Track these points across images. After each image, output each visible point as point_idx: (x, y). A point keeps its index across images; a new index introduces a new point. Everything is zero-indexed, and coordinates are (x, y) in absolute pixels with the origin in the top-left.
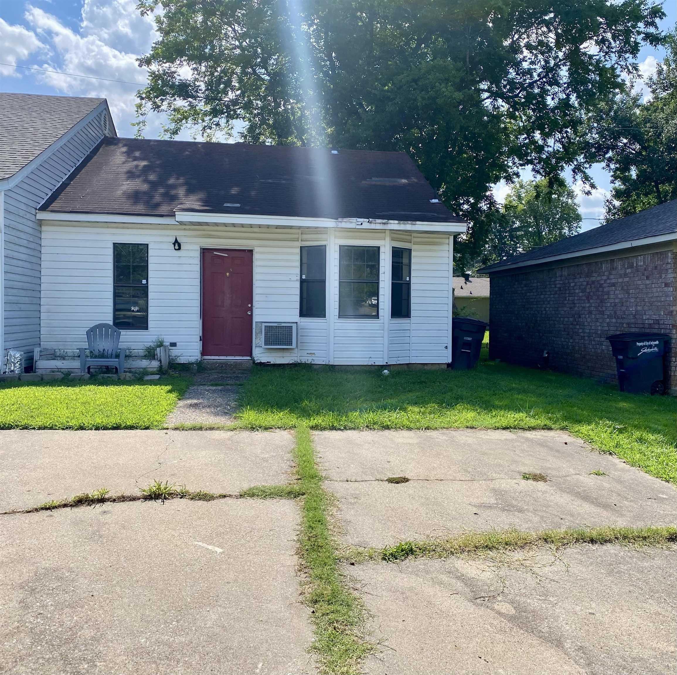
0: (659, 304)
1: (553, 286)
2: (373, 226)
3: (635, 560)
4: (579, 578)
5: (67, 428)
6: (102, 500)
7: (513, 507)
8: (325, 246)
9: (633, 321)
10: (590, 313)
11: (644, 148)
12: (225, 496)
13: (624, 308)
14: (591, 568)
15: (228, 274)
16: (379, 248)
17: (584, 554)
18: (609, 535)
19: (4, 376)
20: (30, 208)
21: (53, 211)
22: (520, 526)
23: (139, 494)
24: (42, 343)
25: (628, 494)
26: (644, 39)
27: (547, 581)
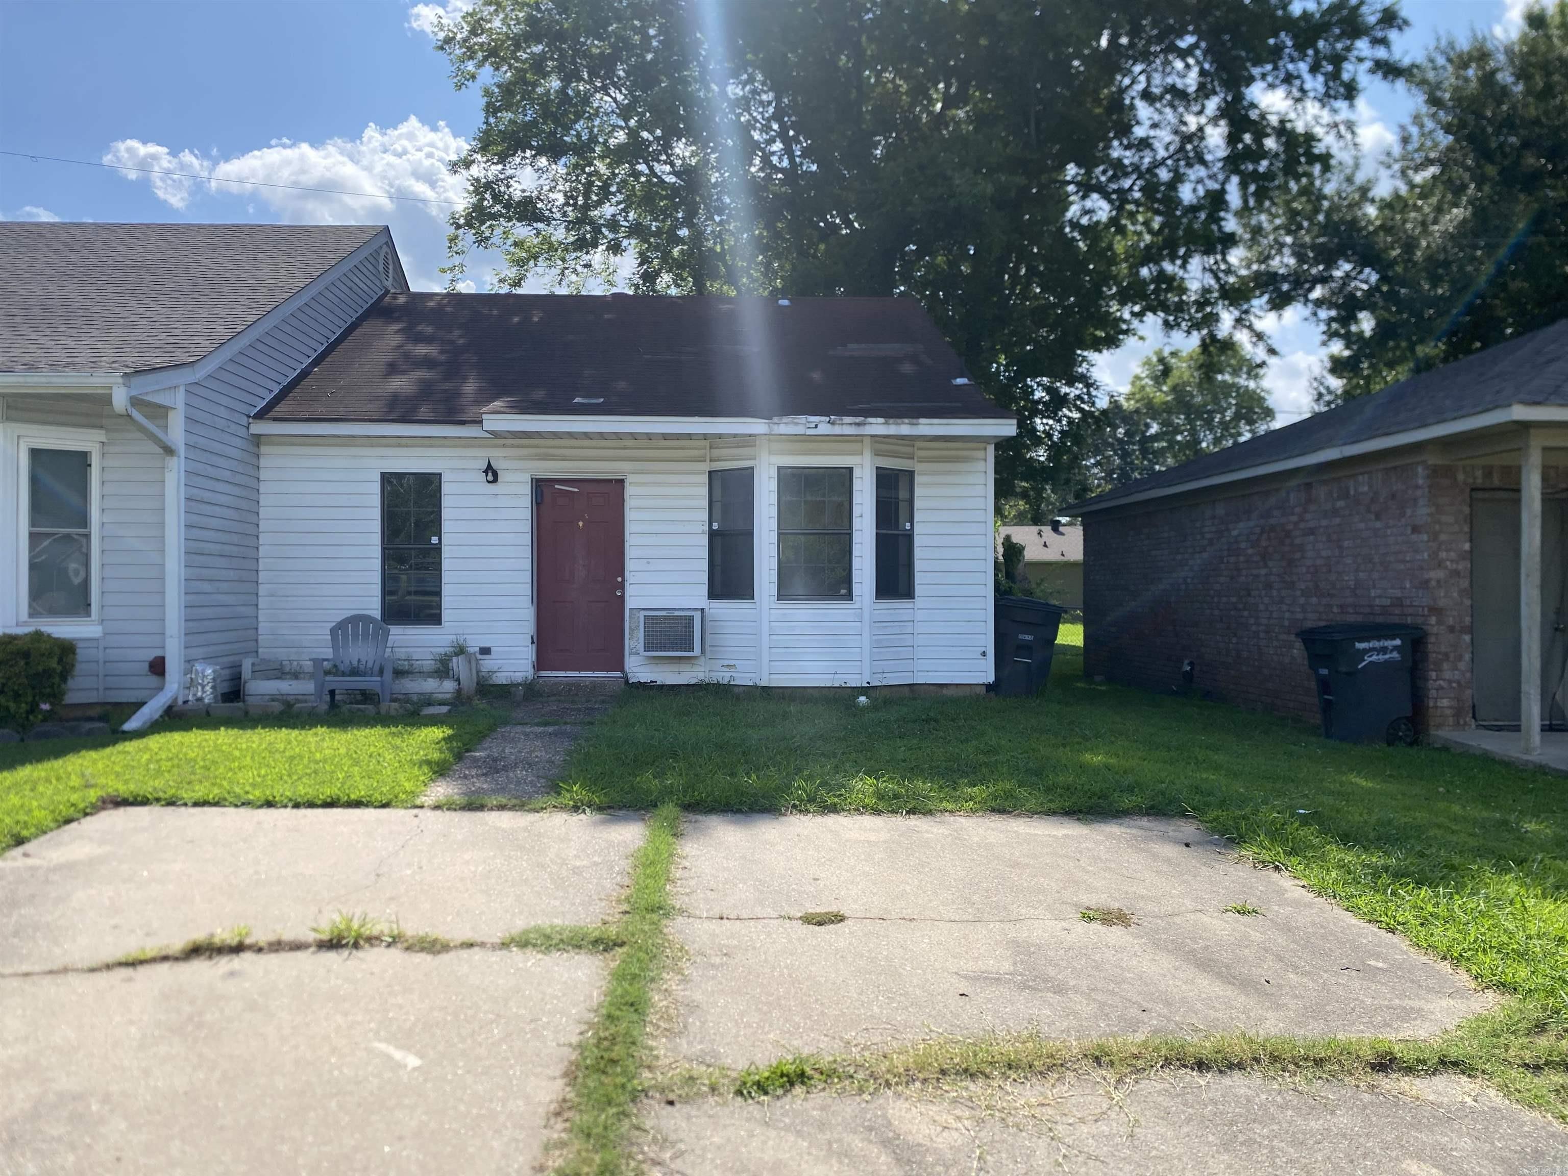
0: (1402, 567)
1: (1199, 537)
2: (837, 430)
3: (1290, 1113)
4: (1154, 1153)
5: (243, 804)
6: (238, 949)
7: (1046, 981)
8: (752, 468)
9: (1350, 600)
10: (1269, 586)
11: (1383, 279)
12: (471, 945)
13: (1333, 577)
14: (1185, 1129)
15: (581, 524)
16: (850, 470)
17: (1178, 1095)
18: (1240, 1050)
19: (187, 707)
20: (236, 415)
21: (275, 419)
22: (1049, 1026)
23: (311, 937)
24: (260, 650)
25: (1300, 958)
26: (1372, 71)
27: (1080, 1159)
